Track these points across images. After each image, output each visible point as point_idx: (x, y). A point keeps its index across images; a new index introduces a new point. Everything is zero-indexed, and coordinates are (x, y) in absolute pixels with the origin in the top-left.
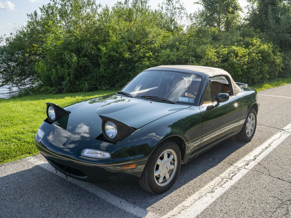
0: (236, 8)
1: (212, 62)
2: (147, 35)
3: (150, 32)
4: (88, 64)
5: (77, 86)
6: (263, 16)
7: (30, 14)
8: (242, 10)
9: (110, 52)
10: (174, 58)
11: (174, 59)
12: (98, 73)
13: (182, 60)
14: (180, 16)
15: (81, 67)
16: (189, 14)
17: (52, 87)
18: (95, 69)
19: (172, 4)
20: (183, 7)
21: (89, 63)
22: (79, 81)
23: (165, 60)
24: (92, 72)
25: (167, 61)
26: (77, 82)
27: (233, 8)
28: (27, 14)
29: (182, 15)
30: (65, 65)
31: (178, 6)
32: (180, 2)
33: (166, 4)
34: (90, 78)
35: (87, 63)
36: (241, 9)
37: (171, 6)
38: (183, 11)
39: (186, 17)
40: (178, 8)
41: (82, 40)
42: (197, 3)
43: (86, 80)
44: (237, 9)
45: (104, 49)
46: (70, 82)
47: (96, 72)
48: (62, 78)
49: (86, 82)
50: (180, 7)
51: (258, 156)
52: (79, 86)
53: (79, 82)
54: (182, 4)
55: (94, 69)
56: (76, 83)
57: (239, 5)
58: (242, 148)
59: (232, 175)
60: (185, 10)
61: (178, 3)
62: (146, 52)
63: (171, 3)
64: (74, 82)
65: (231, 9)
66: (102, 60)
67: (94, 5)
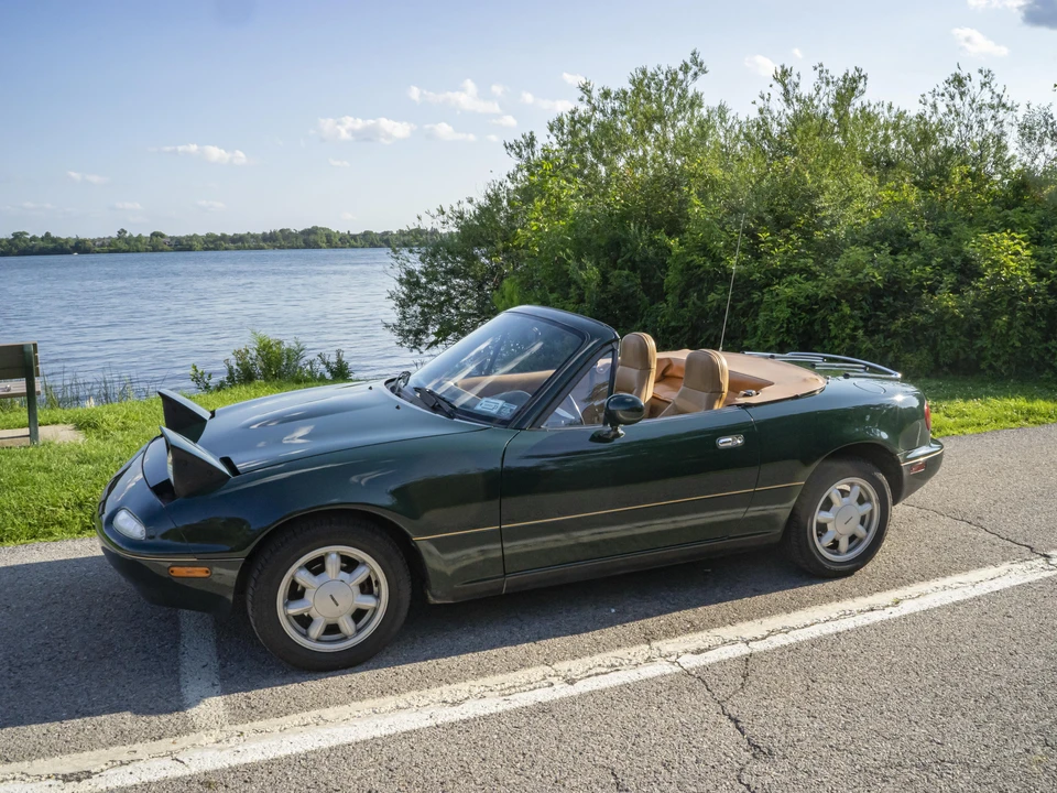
1: (1013, 292)
4: (631, 290)
7: (512, 142)
9: (688, 254)
10: (876, 275)
11: (875, 277)
12: (661, 319)
13: (909, 282)
15: (616, 298)
18: (654, 307)
20: (1004, 100)
21: (636, 285)
23: (847, 281)
25: (850, 286)
28: (505, 144)
29: (1003, 128)
30: (573, 291)
31: (986, 97)
32: (994, 86)
35: (629, 287)
40: (992, 107)
47: (655, 315)
50: (996, 101)
51: (794, 629)
54: (999, 93)
55: (650, 304)
58: (774, 595)
59: (599, 670)
62: (798, 253)
66: (669, 278)
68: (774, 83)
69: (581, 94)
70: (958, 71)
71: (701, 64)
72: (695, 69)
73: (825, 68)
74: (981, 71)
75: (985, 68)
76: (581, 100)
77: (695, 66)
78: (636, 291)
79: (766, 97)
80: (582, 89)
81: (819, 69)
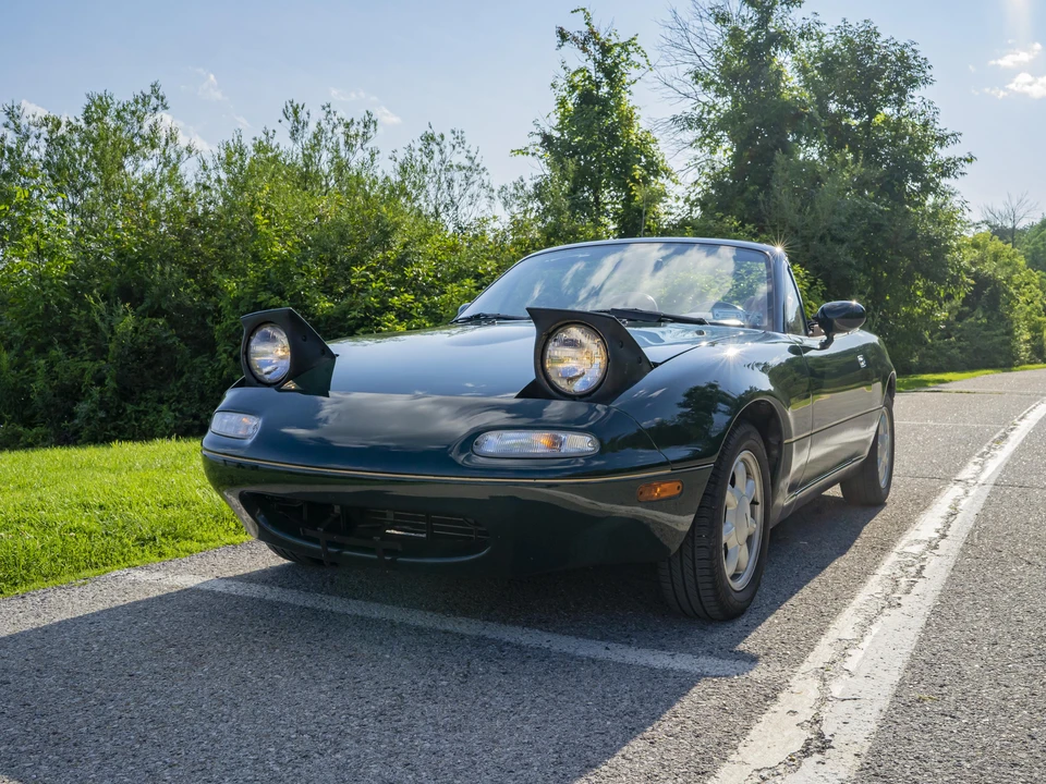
0: (653, 168)
2: (386, 235)
3: (397, 225)
4: (170, 341)
5: (130, 420)
6: (752, 188)
8: (673, 177)
9: (256, 293)
12: (207, 374)
14: (468, 193)
16: (497, 188)
17: (32, 426)
18: (197, 361)
19: (441, 151)
20: (476, 162)
21: (173, 336)
22: (138, 404)
24: (185, 369)
26: (130, 408)
27: (645, 167)
29: (474, 189)
31: (458, 158)
32: (466, 146)
33: (421, 150)
34: (176, 394)
35: (166, 338)
36: (668, 173)
37: (437, 156)
38: (475, 177)
39: (488, 199)
40: (460, 168)
41: (143, 257)
42: (524, 152)
43: (161, 401)
44: (656, 174)
45: (231, 285)
46: (102, 404)
47: (199, 370)
48: (73, 393)
49: (165, 407)
50: (466, 163)
52: (136, 420)
53: (136, 408)
54: (472, 154)
55: (192, 358)
56: (125, 410)
57: (663, 161)
59: (911, 569)
60: (484, 175)
61: (460, 149)
62: (387, 291)
63: (435, 148)
64: (119, 407)
65: (638, 172)
66: (224, 325)
67: (171, 144)
68: (283, 118)
69: (5, 119)
70: (430, 131)
71: (163, 98)
72: (154, 101)
73: (332, 109)
74: (453, 132)
75: (458, 129)
76: (6, 126)
77: (154, 99)
78: (174, 343)
79: (271, 134)
80: (8, 113)
81: (327, 109)
